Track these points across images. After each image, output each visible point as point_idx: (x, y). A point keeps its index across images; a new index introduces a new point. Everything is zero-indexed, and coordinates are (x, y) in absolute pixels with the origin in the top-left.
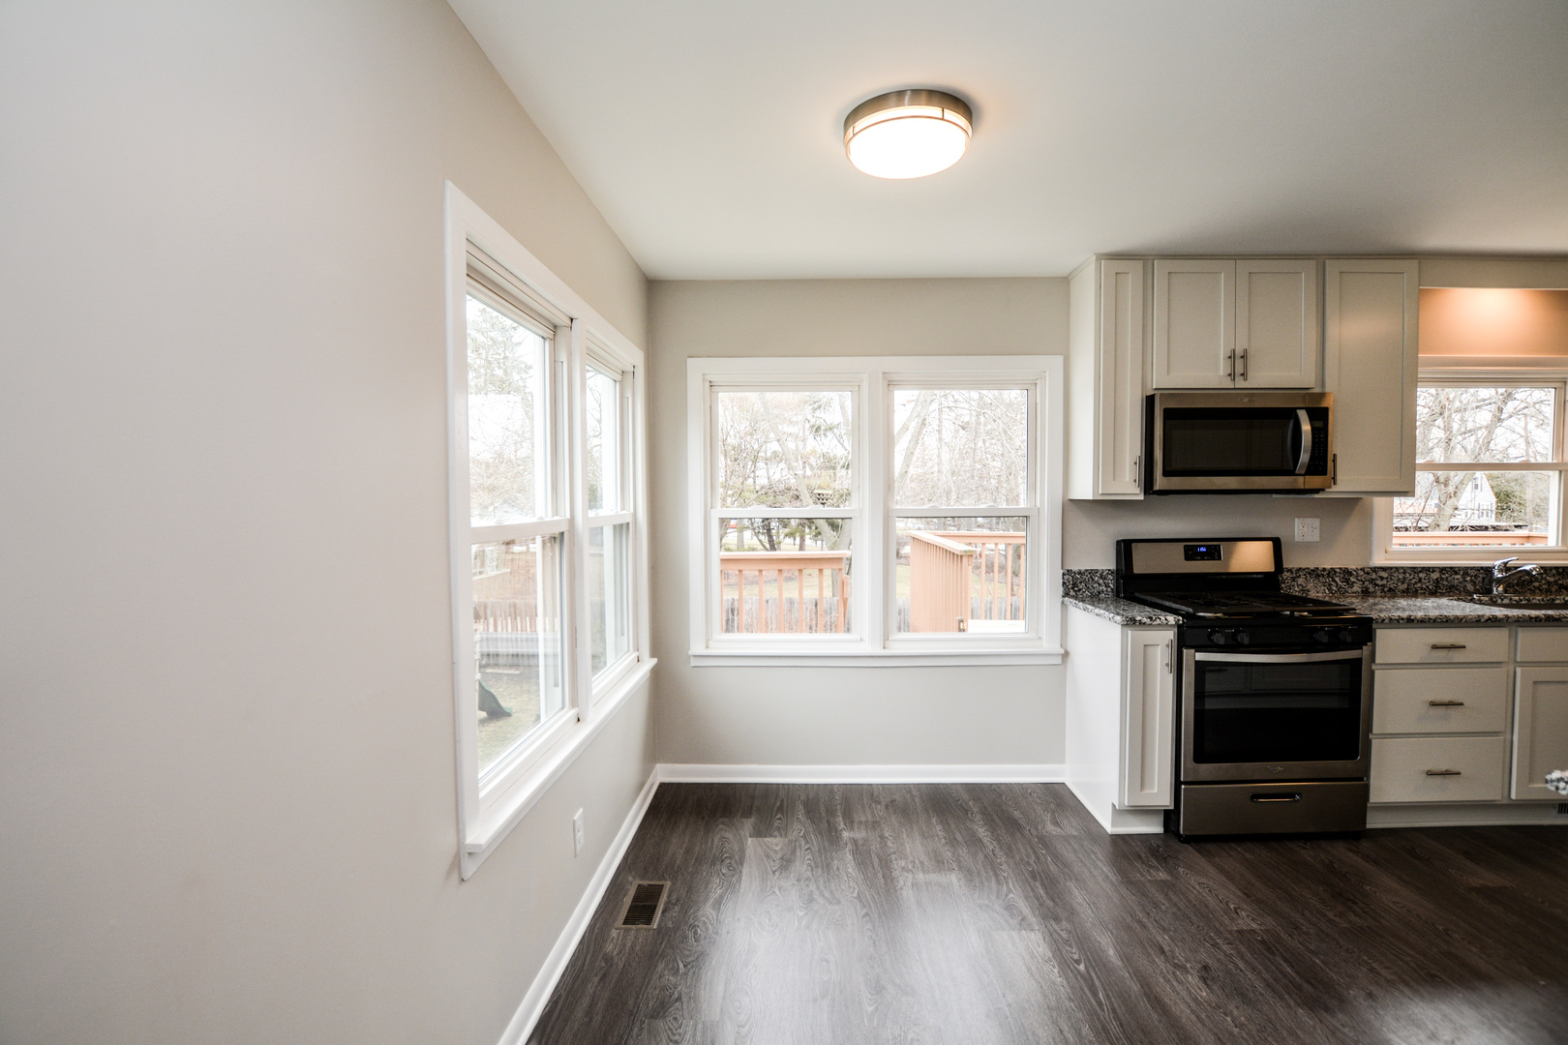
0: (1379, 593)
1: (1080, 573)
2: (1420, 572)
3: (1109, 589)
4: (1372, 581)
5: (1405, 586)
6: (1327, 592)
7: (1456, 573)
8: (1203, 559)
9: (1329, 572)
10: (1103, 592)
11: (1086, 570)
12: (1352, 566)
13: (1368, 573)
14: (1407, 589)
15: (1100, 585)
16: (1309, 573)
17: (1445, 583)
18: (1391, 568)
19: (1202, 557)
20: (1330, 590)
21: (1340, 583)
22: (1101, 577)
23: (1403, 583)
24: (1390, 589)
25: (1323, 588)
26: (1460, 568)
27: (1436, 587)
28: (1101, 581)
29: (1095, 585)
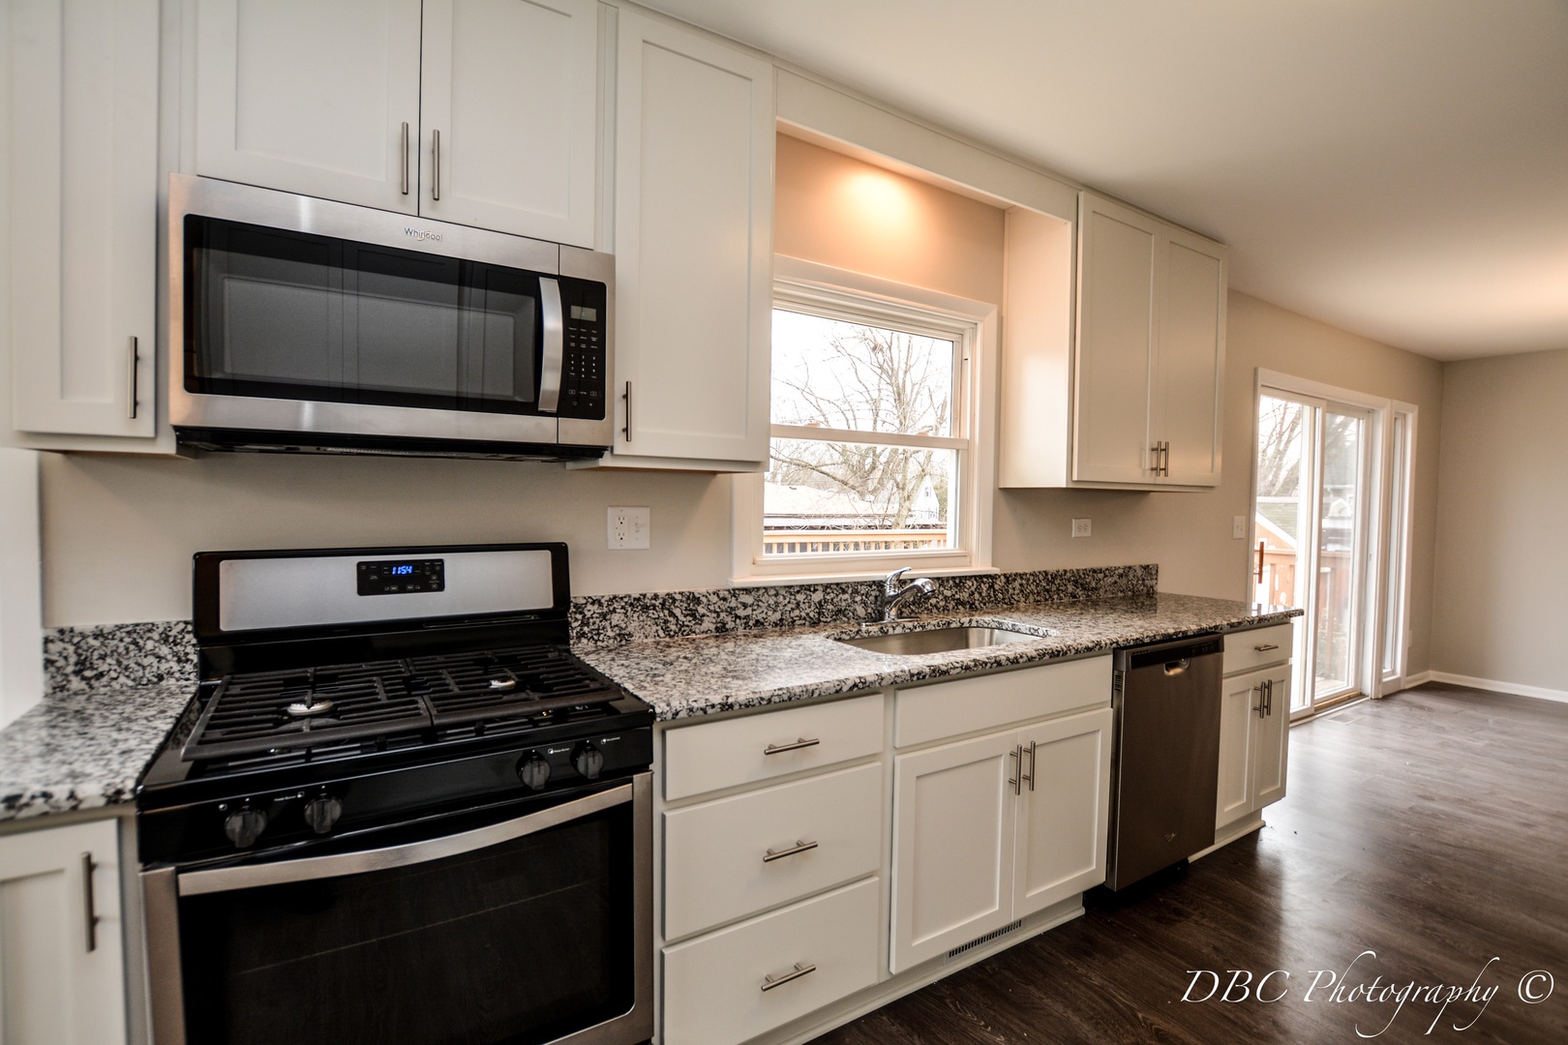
0: (741, 631)
1: (99, 634)
2: (798, 592)
3: (189, 667)
4: (731, 611)
5: (778, 615)
6: (662, 634)
7: (844, 592)
8: (402, 590)
9: (664, 600)
10: (170, 674)
11: (120, 628)
12: (699, 589)
13: (725, 599)
14: (781, 620)
15: (160, 658)
16: (631, 605)
17: (830, 607)
18: (758, 589)
19: (403, 585)
20: (666, 630)
21: (681, 618)
22: (165, 639)
23: (775, 611)
24: (757, 621)
25: (655, 628)
26: (848, 584)
27: (819, 613)
28: (164, 650)
29: (146, 662)
